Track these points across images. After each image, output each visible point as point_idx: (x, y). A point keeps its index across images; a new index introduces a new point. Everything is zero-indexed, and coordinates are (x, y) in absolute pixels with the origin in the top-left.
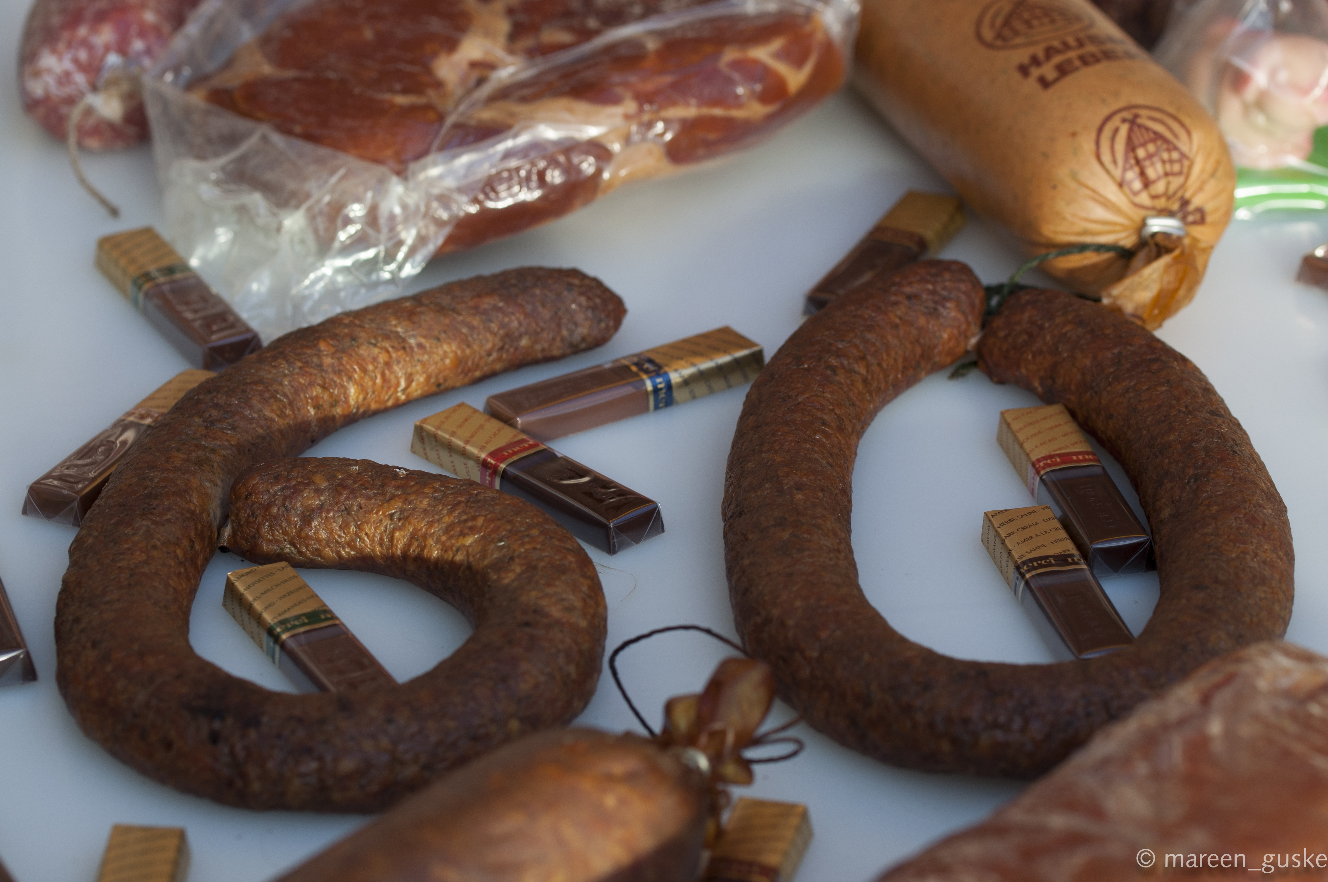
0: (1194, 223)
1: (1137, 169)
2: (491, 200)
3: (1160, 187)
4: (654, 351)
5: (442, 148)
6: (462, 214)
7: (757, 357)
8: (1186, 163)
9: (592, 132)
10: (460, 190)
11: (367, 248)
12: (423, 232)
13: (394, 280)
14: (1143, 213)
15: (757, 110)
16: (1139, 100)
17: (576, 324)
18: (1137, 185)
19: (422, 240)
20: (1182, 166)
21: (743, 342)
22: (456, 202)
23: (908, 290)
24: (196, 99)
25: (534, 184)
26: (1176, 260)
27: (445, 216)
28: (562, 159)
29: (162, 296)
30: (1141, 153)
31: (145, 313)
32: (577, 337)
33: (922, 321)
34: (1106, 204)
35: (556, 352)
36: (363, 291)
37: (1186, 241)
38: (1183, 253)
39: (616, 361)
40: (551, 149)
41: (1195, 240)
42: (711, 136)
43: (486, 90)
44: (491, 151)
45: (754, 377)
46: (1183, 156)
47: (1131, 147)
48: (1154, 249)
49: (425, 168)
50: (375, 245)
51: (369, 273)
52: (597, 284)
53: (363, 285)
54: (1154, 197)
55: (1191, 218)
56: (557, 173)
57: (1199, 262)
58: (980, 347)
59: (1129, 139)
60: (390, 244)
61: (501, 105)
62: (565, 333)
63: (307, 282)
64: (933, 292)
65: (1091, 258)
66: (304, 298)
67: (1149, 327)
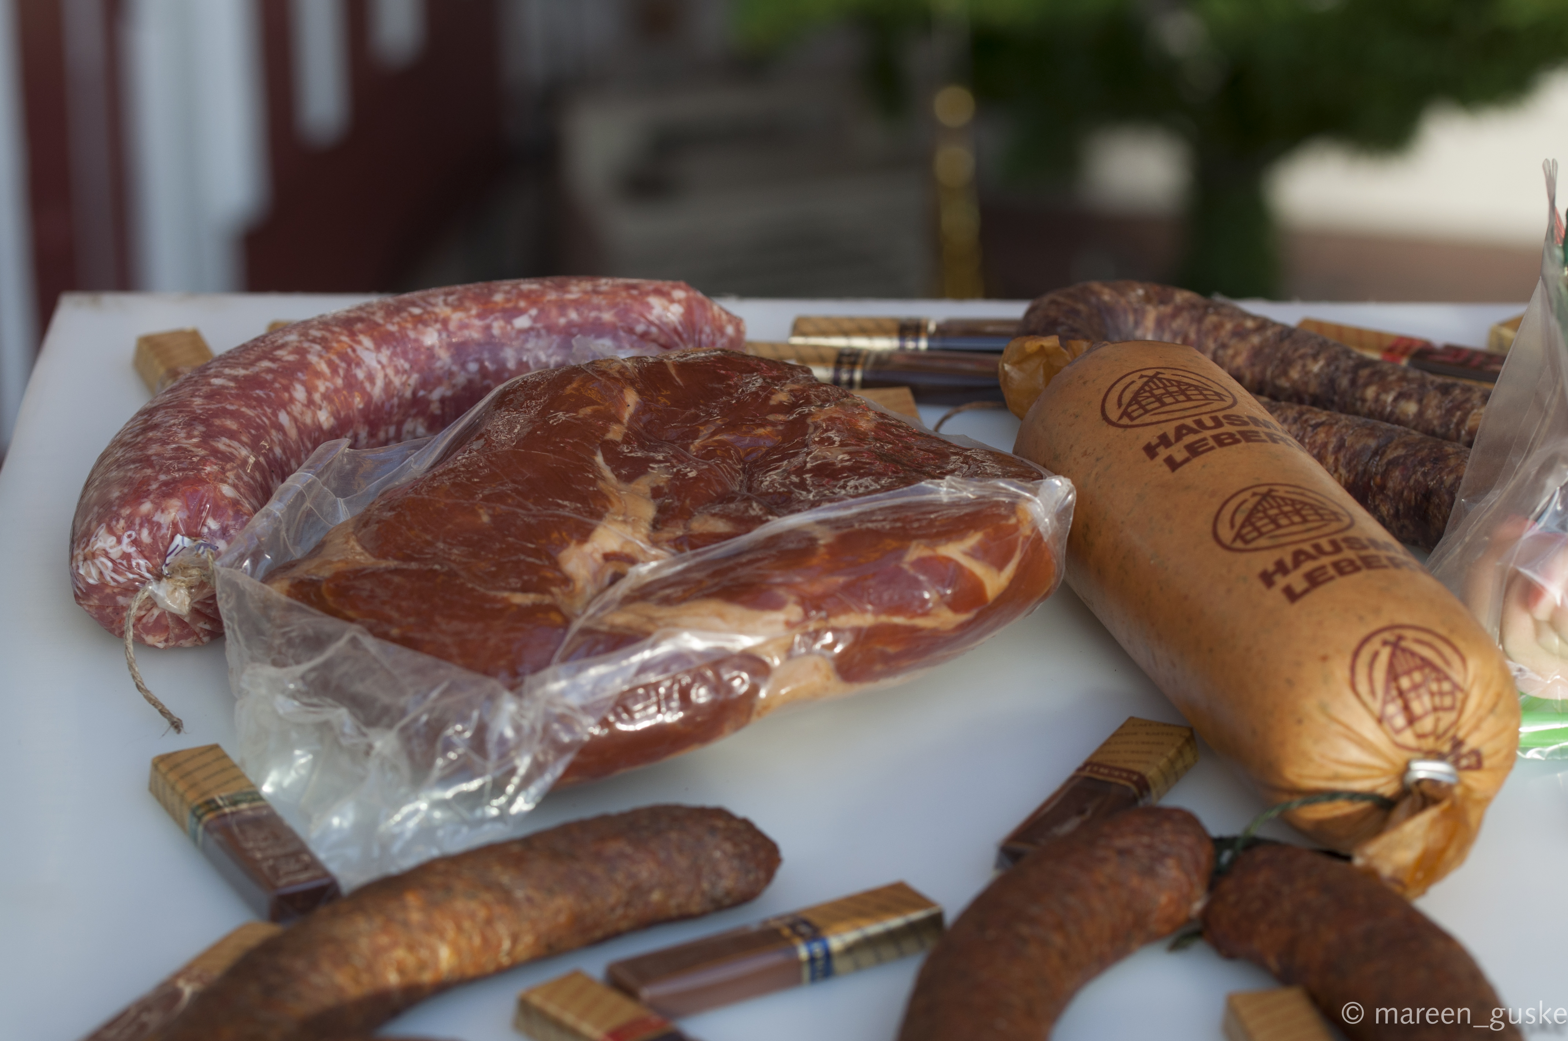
0: (1469, 768)
1: (1399, 702)
2: (622, 721)
3: (1427, 724)
4: (814, 910)
5: (565, 659)
6: (586, 738)
7: (936, 920)
8: (1459, 696)
9: (745, 642)
10: (586, 709)
11: (471, 778)
12: (541, 758)
13: (503, 816)
14: (1407, 755)
15: (948, 619)
16: (1405, 619)
17: (719, 876)
18: (1400, 721)
19: (538, 768)
20: (1454, 700)
21: (919, 901)
22: (580, 723)
23: (1120, 843)
24: (277, 591)
25: (674, 704)
26: (1445, 814)
27: (566, 738)
28: (709, 673)
29: (226, 830)
30: (1405, 683)
31: (204, 850)
32: (719, 891)
33: (1135, 882)
34: (1362, 743)
35: (694, 908)
36: (465, 830)
37: (1458, 791)
38: (1453, 806)
39: (765, 922)
40: (697, 662)
41: (1469, 790)
42: (891, 650)
43: (622, 588)
44: (624, 663)
45: (931, 943)
46: (1456, 687)
47: (1393, 675)
48: (1419, 800)
49: (543, 683)
50: (480, 775)
51: (472, 808)
52: (747, 826)
53: (464, 822)
54: (1421, 736)
55: (1464, 762)
56: (703, 691)
57: (1473, 817)
58: (1206, 914)
59: (1391, 666)
60: (498, 774)
61: (638, 606)
62: (705, 886)
63: (398, 818)
64: (1150, 847)
65: (1342, 808)
66: (394, 837)
67: (1409, 894)
